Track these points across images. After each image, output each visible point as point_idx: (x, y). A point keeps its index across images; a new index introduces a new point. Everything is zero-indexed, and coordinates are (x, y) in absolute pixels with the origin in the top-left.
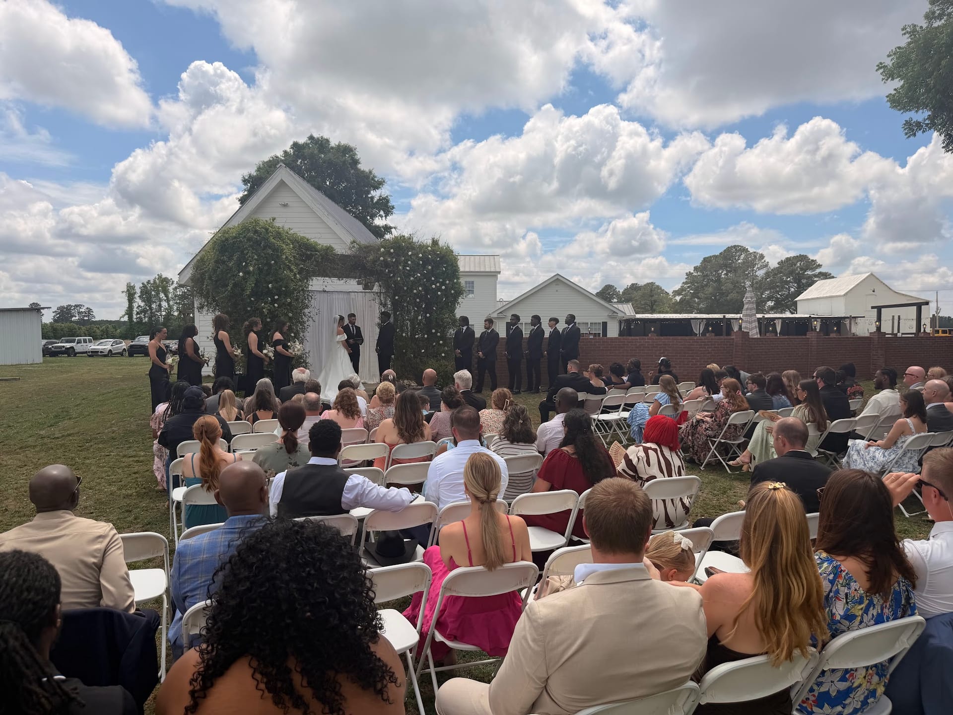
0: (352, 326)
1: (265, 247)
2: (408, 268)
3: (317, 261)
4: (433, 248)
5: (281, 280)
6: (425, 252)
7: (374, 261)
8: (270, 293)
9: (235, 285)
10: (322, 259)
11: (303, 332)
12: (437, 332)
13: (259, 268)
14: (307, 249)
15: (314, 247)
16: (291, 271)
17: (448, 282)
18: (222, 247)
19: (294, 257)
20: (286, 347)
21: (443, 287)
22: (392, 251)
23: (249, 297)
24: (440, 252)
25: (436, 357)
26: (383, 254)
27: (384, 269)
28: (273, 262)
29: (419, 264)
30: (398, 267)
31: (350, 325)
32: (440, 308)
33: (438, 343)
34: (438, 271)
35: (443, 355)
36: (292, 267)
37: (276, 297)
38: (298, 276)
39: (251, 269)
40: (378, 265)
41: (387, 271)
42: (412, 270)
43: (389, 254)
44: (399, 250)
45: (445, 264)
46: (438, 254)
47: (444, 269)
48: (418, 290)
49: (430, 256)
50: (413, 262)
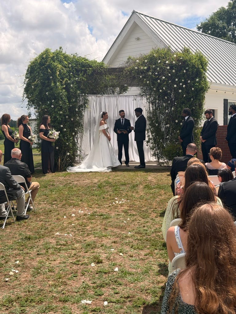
0: (123, 120)
2: (156, 73)
17: (189, 81)
22: (146, 61)
27: (138, 76)
29: (166, 69)
31: (121, 119)
34: (181, 74)
37: (53, 101)
40: (133, 73)
42: (159, 75)
43: (143, 64)
44: (152, 60)
45: (187, 67)
46: (181, 60)
47: (185, 71)
48: (162, 89)
49: (174, 62)
50: (161, 68)
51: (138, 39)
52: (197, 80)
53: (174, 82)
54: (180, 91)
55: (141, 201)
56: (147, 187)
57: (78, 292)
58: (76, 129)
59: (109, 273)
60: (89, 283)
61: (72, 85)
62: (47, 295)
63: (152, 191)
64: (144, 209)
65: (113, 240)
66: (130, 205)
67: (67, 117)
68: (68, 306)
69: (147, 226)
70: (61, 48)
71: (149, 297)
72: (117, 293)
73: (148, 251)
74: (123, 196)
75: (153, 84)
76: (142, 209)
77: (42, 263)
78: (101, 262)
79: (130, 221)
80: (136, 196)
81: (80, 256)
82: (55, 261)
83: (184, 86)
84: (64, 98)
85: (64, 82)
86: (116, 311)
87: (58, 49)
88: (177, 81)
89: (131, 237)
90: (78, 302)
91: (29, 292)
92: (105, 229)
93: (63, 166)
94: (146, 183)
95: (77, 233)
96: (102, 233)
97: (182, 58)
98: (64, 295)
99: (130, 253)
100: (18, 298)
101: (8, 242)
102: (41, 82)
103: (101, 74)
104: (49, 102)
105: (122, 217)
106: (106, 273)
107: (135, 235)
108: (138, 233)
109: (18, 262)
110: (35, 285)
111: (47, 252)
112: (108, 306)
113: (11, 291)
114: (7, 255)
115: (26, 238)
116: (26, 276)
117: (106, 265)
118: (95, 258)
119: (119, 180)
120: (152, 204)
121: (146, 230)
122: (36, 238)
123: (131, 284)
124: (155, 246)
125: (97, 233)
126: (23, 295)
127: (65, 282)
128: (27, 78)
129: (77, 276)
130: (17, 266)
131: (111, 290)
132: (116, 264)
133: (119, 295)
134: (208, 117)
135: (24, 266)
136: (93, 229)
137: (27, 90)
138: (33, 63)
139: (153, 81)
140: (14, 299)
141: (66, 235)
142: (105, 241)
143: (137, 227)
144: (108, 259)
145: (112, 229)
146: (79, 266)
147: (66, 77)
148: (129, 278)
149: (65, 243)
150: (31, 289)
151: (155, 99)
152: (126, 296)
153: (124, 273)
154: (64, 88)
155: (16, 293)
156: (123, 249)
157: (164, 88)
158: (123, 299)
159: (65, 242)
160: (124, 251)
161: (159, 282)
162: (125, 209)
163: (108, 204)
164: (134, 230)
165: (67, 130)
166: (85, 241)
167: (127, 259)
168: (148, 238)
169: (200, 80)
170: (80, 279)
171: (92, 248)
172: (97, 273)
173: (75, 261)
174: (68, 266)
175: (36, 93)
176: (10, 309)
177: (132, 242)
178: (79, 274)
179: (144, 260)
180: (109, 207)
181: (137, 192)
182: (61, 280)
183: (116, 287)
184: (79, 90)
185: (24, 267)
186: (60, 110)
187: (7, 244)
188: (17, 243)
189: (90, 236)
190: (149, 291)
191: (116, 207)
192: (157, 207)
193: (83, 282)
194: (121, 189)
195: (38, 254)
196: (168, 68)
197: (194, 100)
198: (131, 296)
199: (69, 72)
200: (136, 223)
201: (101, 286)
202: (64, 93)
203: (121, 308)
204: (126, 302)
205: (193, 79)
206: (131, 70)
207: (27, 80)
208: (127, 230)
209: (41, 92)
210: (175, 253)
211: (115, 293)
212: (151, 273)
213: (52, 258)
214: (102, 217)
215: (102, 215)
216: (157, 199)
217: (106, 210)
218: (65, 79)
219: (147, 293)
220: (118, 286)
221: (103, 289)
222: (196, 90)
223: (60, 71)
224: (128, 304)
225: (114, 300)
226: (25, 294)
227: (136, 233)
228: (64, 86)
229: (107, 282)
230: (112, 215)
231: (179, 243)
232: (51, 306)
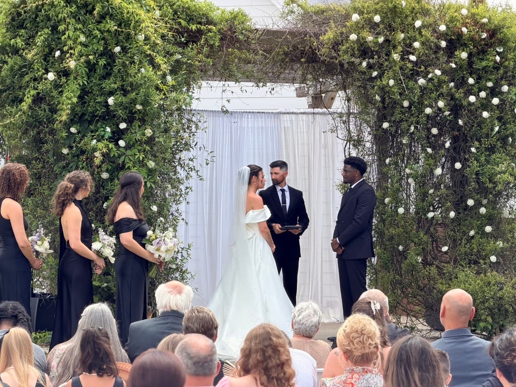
0: (283, 190)
1: (102, 17)
2: (413, 58)
3: (212, 46)
4: (473, 11)
5: (135, 87)
6: (452, 20)
7: (336, 45)
8: (109, 116)
9: (38, 99)
10: (221, 39)
11: (177, 202)
12: (479, 204)
13: (88, 62)
14: (190, 19)
15: (205, 15)
16: (156, 67)
18: (13, 20)
19: (163, 37)
20: (140, 236)
21: (496, 101)
22: (377, 19)
23: (67, 126)
24: (490, 20)
25: (476, 263)
26: (358, 28)
27: (357, 61)
28: (117, 49)
29: (438, 47)
30: (388, 54)
31: (279, 188)
32: (487, 149)
33: (481, 230)
34: (484, 63)
35: (493, 259)
36: (159, 60)
37: (123, 126)
38: (169, 78)
39: (72, 64)
40: (346, 52)
41: (364, 64)
42: (421, 63)
45: (499, 46)
47: (498, 58)
48: (434, 107)
49: (465, 30)
54: (485, 114)
88: (472, 85)
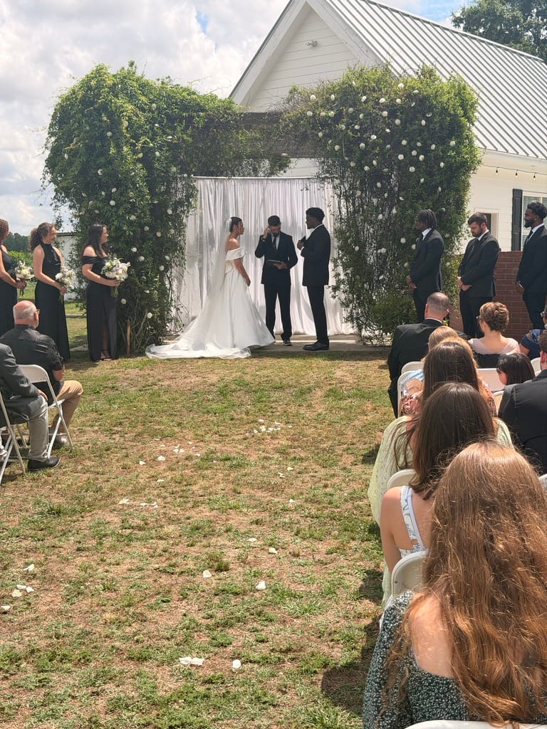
2: (356, 127)
3: (197, 128)
7: (297, 119)
14: (185, 108)
17: (433, 147)
22: (332, 97)
24: (420, 91)
26: (315, 106)
28: (109, 134)
29: (381, 117)
30: (338, 125)
32: (414, 197)
34: (414, 128)
37: (114, 190)
40: (303, 125)
41: (320, 134)
42: (363, 130)
43: (327, 104)
44: (347, 94)
45: (429, 112)
46: (415, 95)
47: (423, 122)
48: (371, 165)
49: (398, 101)
50: (367, 115)
51: (315, 45)
52: (453, 143)
53: (397, 148)
54: (412, 169)
55: (319, 426)
56: (333, 393)
57: (172, 637)
58: (167, 257)
59: (245, 593)
60: (199, 618)
61: (157, 154)
62: (99, 644)
63: (343, 404)
64: (325, 445)
65: (254, 518)
66: (294, 435)
67: (147, 228)
68: (148, 670)
69: (333, 486)
70: (132, 64)
71: (336, 649)
72: (262, 641)
73: (334, 544)
74: (278, 413)
75: (350, 152)
76: (322, 446)
77: (89, 571)
78: (227, 569)
79: (294, 473)
80: (307, 415)
81: (177, 555)
82: (118, 564)
83: (421, 157)
84: (140, 184)
85: (139, 146)
86: (261, 682)
87: (127, 67)
88: (405, 146)
89: (296, 510)
90: (172, 660)
91: (58, 638)
92: (235, 491)
93: (136, 343)
94: (330, 384)
95: (169, 499)
96: (227, 500)
97: (416, 91)
98: (140, 645)
99: (292, 548)
100: (33, 652)
101: (9, 521)
102: (86, 145)
103: (226, 126)
104: (103, 193)
105: (276, 464)
106: (236, 594)
107: (306, 505)
108: (312, 501)
109: (31, 567)
110: (73, 622)
111: (101, 544)
112: (241, 672)
113: (16, 634)
114: (7, 552)
115: (51, 511)
116: (50, 600)
117: (236, 577)
118: (211, 558)
119: (268, 377)
120: (344, 434)
121: (330, 495)
122: (74, 511)
123: (295, 620)
124: (352, 531)
125: (216, 501)
126: (43, 643)
127: (142, 614)
128: (52, 134)
129: (169, 601)
130: (30, 577)
131: (248, 634)
132: (261, 574)
133: (267, 644)
134: (476, 231)
135: (47, 576)
136: (208, 491)
137: (52, 164)
138: (68, 99)
139: (350, 145)
140: (22, 655)
141: (143, 504)
142: (235, 520)
143: (310, 486)
144: (243, 561)
145: (251, 491)
146: (174, 577)
147: (145, 133)
148: (291, 605)
149: (142, 523)
150: (63, 632)
151: (352, 187)
152: (284, 649)
153: (279, 594)
154: (139, 160)
155: (27, 639)
156: (276, 538)
157: (375, 162)
158: (277, 655)
159: (143, 520)
160: (279, 542)
161: (359, 616)
162: (282, 445)
163: (242, 432)
164: (302, 494)
165: (146, 258)
166: (188, 518)
167: (285, 561)
168: (334, 512)
169: (460, 143)
170: (176, 608)
171: (205, 536)
172: (216, 595)
173: (164, 565)
174: (149, 577)
175: (74, 170)
176: (12, 678)
177: (299, 522)
178: (175, 597)
179: (326, 564)
180: (245, 439)
181: (310, 406)
182: (132, 610)
183: (259, 627)
184: (175, 166)
185: (46, 579)
186: (129, 213)
187: (6, 524)
188: (30, 522)
189: (201, 508)
190: (336, 637)
191: (260, 440)
192: (355, 441)
193: (185, 615)
194: (272, 399)
195: (79, 550)
196: (385, 113)
197: (443, 190)
198: (294, 648)
199: (151, 121)
200: (306, 477)
201: (226, 624)
202: (140, 170)
203: (273, 676)
204: (284, 662)
205: (443, 141)
206: (299, 119)
207: (53, 139)
208: (287, 494)
209: (84, 170)
210: (401, 550)
211: (257, 641)
212: (342, 594)
213: (110, 558)
214: (228, 463)
215: (227, 459)
216: (356, 423)
217: (236, 447)
218: (143, 139)
219: (332, 640)
220: (266, 623)
221: (231, 631)
222: (449, 167)
223: (130, 119)
224: (288, 665)
225: (256, 656)
226: (49, 641)
227: (306, 501)
228: (141, 155)
229: (239, 614)
230: (252, 459)
231: (410, 527)
232: (109, 672)
